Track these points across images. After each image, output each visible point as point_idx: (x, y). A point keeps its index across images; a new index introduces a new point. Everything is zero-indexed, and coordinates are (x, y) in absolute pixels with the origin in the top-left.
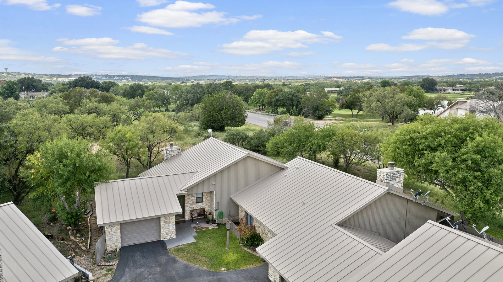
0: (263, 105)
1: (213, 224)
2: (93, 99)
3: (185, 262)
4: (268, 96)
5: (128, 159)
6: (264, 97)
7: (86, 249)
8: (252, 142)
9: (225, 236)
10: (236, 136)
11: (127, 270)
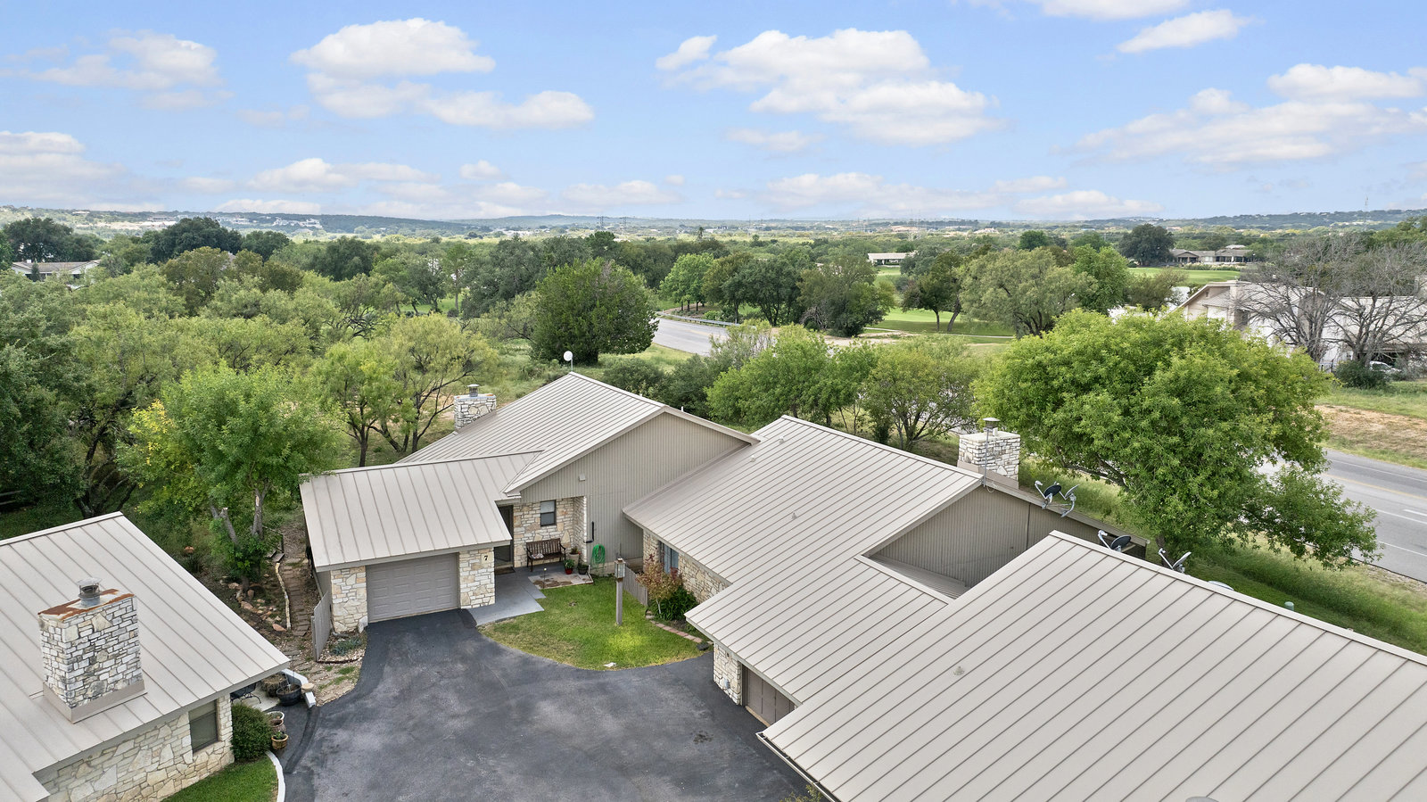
0: (700, 298)
1: (580, 574)
2: (247, 278)
3: (522, 652)
4: (712, 274)
5: (363, 428)
6: (701, 276)
7: (283, 629)
8: (671, 388)
9: (612, 600)
10: (632, 375)
11: (387, 669)
